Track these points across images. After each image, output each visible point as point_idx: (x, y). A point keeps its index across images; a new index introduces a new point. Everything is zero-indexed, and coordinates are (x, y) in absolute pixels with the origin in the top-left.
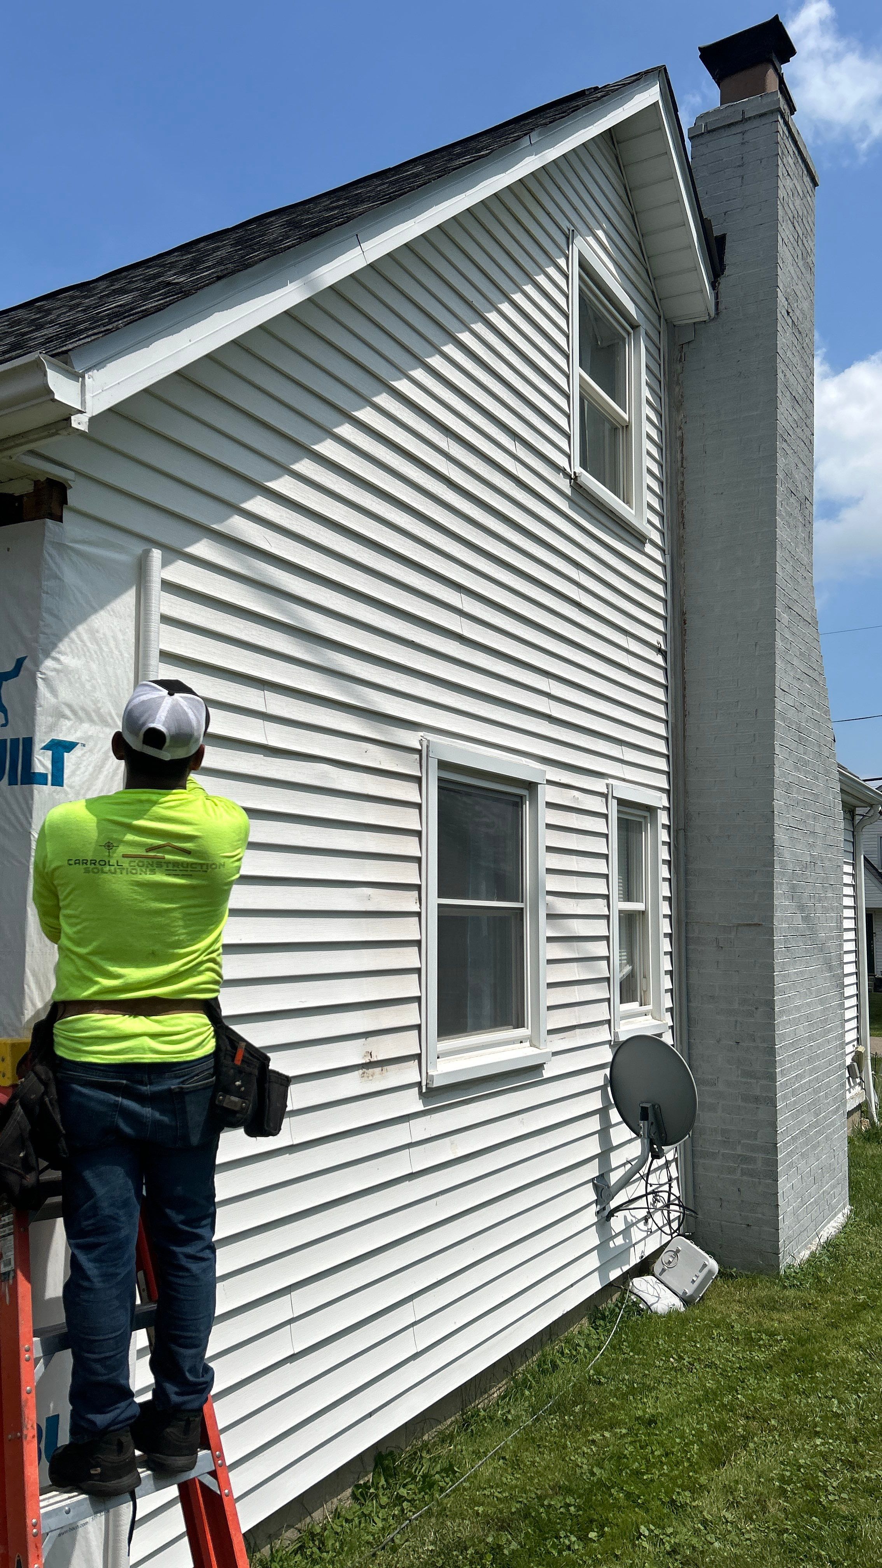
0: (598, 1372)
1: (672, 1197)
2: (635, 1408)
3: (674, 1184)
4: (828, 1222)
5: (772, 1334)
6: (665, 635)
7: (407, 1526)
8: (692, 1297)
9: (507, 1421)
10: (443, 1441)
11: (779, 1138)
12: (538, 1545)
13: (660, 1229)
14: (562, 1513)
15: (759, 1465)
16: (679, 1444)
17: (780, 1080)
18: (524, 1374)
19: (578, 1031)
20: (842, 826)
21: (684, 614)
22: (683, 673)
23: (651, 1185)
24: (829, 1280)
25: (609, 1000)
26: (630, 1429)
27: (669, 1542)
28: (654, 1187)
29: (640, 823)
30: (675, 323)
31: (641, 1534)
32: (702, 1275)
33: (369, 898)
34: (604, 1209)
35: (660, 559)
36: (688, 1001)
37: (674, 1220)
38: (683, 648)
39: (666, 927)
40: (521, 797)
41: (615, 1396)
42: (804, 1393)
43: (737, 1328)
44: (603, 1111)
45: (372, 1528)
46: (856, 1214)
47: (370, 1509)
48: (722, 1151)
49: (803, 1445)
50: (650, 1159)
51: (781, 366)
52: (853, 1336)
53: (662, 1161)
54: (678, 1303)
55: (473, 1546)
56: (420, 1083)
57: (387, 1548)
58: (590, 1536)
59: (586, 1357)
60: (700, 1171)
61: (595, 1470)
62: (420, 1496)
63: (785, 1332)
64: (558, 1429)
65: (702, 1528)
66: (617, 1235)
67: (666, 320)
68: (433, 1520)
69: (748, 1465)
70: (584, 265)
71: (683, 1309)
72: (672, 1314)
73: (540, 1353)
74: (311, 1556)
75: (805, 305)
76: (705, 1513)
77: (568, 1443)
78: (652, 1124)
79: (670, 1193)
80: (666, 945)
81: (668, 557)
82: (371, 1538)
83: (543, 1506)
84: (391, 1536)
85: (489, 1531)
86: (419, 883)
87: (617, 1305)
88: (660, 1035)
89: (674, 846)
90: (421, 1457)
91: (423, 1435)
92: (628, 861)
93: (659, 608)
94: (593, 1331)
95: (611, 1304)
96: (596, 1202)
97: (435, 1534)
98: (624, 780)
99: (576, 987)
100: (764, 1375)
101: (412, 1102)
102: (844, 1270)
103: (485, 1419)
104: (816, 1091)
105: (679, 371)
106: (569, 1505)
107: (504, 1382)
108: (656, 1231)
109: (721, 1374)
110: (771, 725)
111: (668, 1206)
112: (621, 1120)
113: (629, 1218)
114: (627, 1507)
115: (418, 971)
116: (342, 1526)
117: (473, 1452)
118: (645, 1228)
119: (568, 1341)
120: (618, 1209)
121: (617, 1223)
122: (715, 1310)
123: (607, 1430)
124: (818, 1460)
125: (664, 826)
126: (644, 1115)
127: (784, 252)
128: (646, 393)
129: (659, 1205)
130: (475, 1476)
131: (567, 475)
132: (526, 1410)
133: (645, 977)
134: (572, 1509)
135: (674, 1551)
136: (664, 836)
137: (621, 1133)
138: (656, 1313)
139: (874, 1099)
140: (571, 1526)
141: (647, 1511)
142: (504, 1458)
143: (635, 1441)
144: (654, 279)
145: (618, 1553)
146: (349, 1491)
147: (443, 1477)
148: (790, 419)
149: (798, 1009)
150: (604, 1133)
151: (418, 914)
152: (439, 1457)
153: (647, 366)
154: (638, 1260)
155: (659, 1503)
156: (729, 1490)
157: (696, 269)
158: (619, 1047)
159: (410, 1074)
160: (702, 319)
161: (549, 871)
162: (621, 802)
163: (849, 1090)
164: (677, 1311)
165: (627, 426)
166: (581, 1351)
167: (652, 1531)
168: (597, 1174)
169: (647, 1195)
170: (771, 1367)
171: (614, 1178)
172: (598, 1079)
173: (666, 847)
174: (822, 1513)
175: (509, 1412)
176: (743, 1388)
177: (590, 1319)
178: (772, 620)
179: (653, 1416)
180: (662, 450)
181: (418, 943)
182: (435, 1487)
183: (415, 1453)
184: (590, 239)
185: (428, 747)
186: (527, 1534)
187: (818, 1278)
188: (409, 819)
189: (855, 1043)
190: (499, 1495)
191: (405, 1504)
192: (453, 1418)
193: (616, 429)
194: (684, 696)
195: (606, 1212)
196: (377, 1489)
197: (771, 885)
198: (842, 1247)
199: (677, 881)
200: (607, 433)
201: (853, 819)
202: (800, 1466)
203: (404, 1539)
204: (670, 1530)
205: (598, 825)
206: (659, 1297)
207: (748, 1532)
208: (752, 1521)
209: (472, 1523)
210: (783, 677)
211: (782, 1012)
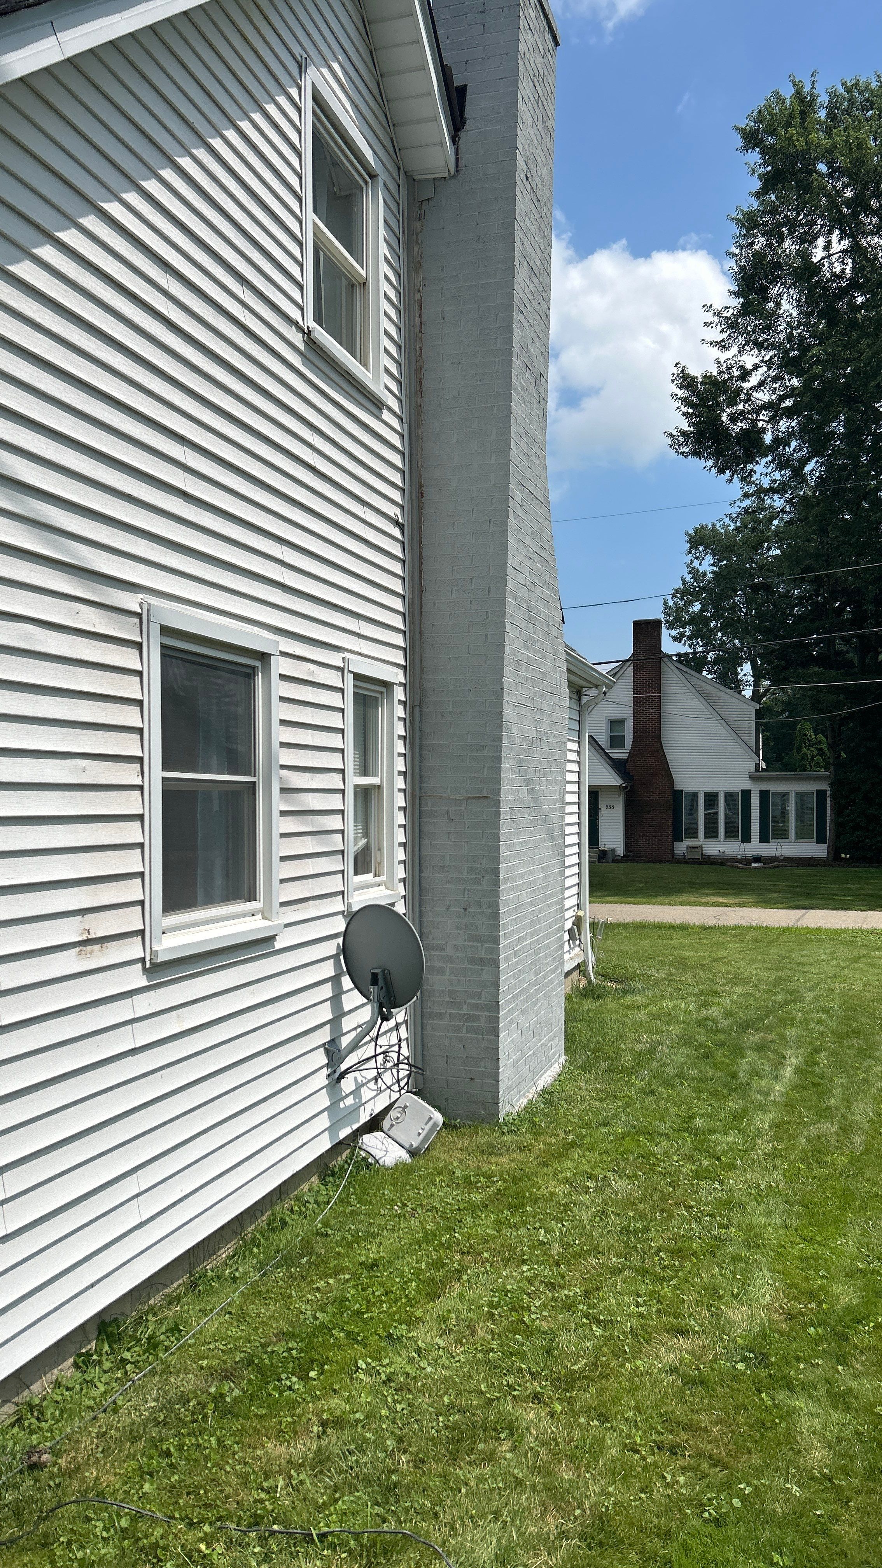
0: (326, 1224)
1: (401, 1058)
2: (359, 1254)
3: (404, 1044)
4: (545, 1072)
5: (488, 1177)
6: (402, 507)
7: (130, 1387)
8: (418, 1149)
9: (234, 1279)
10: (170, 1303)
11: (501, 997)
12: (260, 1389)
13: (389, 1088)
14: (284, 1357)
15: (470, 1295)
16: (398, 1283)
17: (503, 943)
18: (252, 1233)
19: (311, 902)
20: (567, 704)
21: (421, 486)
22: (420, 548)
23: (381, 1047)
24: (543, 1124)
25: (343, 872)
26: (353, 1274)
27: (385, 1372)
28: (384, 1049)
29: (377, 698)
30: (415, 177)
31: (359, 1368)
32: (428, 1127)
33: (84, 770)
34: (335, 1072)
35: (398, 428)
36: (421, 871)
37: (403, 1079)
38: (420, 522)
39: (400, 801)
40: (254, 668)
41: (341, 1246)
42: (514, 1226)
43: (458, 1173)
44: (335, 980)
45: (94, 1393)
46: (570, 1063)
47: (92, 1375)
48: (449, 1011)
49: (511, 1272)
50: (379, 1021)
51: (518, 234)
52: (561, 1172)
53: (392, 1023)
54: (405, 1156)
55: (196, 1397)
56: (144, 959)
57: (109, 1410)
58: (310, 1375)
59: (314, 1212)
60: (429, 1031)
61: (318, 1315)
62: (145, 1357)
63: (501, 1174)
64: (284, 1281)
65: (416, 1356)
66: (347, 1096)
67: (405, 173)
68: (157, 1378)
69: (461, 1295)
70: (317, 99)
71: (409, 1160)
72: (399, 1167)
73: (269, 1213)
74: (29, 1427)
75: (545, 172)
76: (419, 1343)
77: (293, 1293)
78: (382, 988)
79: (399, 1054)
80: (400, 819)
81: (405, 426)
82: (92, 1403)
83: (266, 1352)
84: (113, 1398)
85: (212, 1382)
86: (141, 755)
87: (346, 1162)
88: (393, 904)
89: (410, 722)
90: (147, 1320)
91: (149, 1299)
92: (365, 737)
93: (397, 479)
94: (323, 1187)
95: (340, 1161)
96: (328, 1065)
97: (158, 1390)
98: (361, 654)
99: (310, 860)
100: (480, 1213)
101: (136, 978)
102: (557, 1114)
103: (212, 1279)
104: (537, 953)
105: (419, 229)
106: (292, 1349)
107: (233, 1243)
108: (385, 1090)
109: (441, 1216)
110: (502, 602)
111: (397, 1065)
112: (353, 986)
113: (360, 1079)
114: (347, 1345)
115: (141, 846)
116: (62, 1395)
117: (200, 1310)
118: (375, 1087)
119: (298, 1199)
120: (347, 1072)
121: (348, 1085)
122: (438, 1159)
123: (331, 1277)
124: (524, 1284)
125: (400, 701)
126: (375, 980)
127: (524, 112)
128: (384, 249)
129: (389, 1065)
130: (201, 1333)
131: (300, 329)
132: (253, 1267)
133: (379, 849)
134: (294, 1352)
135: (389, 1380)
136: (400, 711)
137: (353, 999)
138: (384, 1166)
139: (591, 958)
140: (293, 1368)
141: (365, 1346)
142: (230, 1313)
143: (357, 1285)
144: (394, 125)
145: (336, 1387)
146: (71, 1361)
147: (168, 1337)
148: (527, 290)
149: (521, 876)
150: (336, 999)
151: (141, 788)
152: (166, 1318)
153: (385, 221)
154: (368, 1118)
155: (377, 1337)
156: (443, 1319)
157: (436, 119)
158: (352, 917)
159: (133, 950)
160: (442, 175)
161: (283, 745)
162: (357, 677)
163: (569, 951)
164: (403, 1164)
165: (364, 284)
166: (311, 1207)
167: (370, 1364)
168: (329, 1039)
169: (375, 1056)
170: (487, 1206)
171: (345, 1041)
172: (331, 948)
173: (402, 723)
174: (525, 1331)
175: (237, 1270)
176: (460, 1227)
177: (320, 1176)
178: (506, 498)
179: (375, 1260)
180: (400, 312)
181: (141, 818)
182: (160, 1347)
183: (141, 1318)
184: (325, 71)
185: (148, 610)
186: (250, 1380)
187: (533, 1123)
188: (129, 688)
189: (576, 908)
190: (224, 1348)
191: (129, 1367)
192: (180, 1281)
193: (353, 285)
194: (421, 572)
195: (337, 1075)
196: (101, 1355)
197: (498, 760)
198: (556, 1094)
199: (412, 757)
200: (344, 289)
201: (580, 699)
202: (508, 1291)
203: (127, 1399)
204: (386, 1361)
205: (334, 699)
206: (387, 1151)
207: (458, 1355)
208: (463, 1345)
209: (195, 1376)
210: (515, 556)
211: (507, 880)
